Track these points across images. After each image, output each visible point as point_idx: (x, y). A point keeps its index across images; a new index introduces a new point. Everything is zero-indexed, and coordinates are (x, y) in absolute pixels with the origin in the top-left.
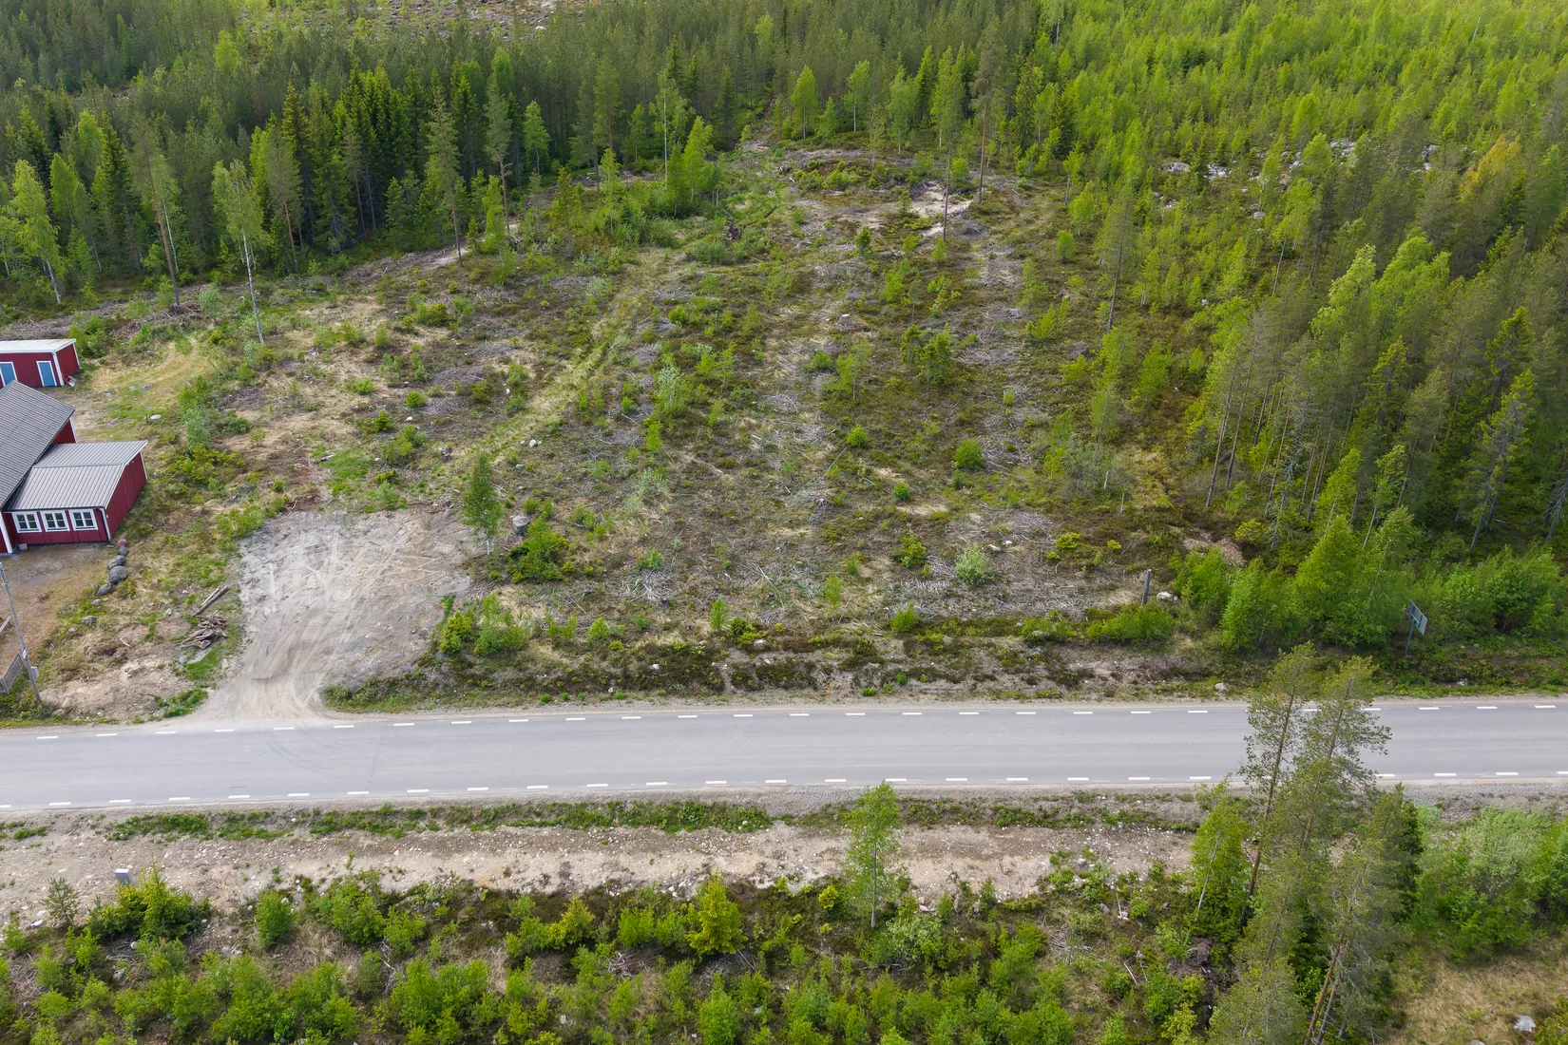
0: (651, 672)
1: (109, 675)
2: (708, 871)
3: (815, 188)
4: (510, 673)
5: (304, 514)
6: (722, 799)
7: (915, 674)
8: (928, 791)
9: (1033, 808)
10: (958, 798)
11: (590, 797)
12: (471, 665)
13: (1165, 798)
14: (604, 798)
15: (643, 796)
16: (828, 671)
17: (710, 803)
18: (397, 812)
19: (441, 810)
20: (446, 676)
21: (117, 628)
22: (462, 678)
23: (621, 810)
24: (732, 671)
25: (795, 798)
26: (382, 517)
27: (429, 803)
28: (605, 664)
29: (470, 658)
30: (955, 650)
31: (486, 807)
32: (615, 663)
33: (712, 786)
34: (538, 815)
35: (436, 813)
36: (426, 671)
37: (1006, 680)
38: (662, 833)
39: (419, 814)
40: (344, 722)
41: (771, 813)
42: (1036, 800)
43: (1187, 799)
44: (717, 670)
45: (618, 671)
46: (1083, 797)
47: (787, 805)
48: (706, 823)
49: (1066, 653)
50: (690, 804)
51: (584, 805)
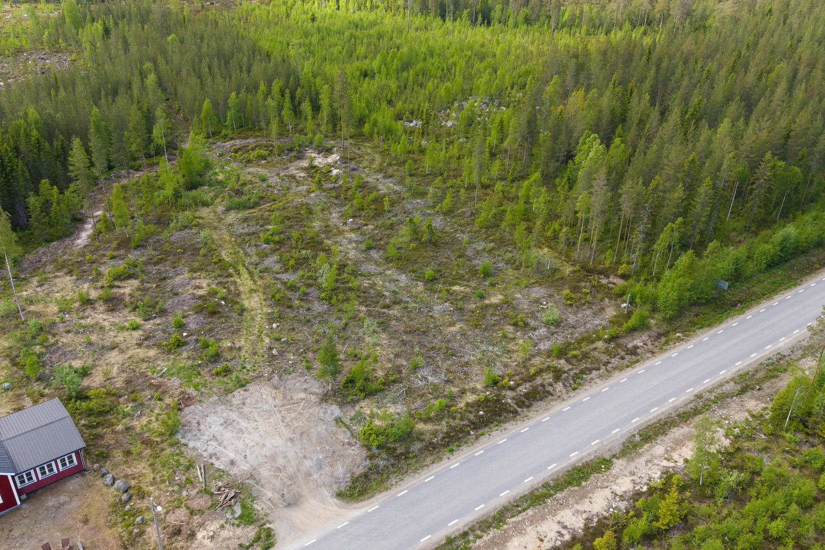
0: (482, 417)
1: (193, 546)
2: (616, 495)
3: (249, 161)
4: (418, 445)
5: (193, 407)
6: (584, 461)
7: (583, 372)
8: (650, 420)
9: (688, 409)
10: (663, 417)
11: (532, 487)
12: (395, 449)
13: (721, 385)
14: (538, 484)
15: (553, 475)
16: (551, 385)
17: (580, 464)
18: (455, 538)
19: (473, 526)
20: (387, 460)
21: (163, 516)
22: (398, 457)
23: (549, 486)
24: (514, 401)
25: (610, 446)
26: (242, 392)
27: (465, 526)
28: (457, 421)
29: (392, 446)
30: (585, 356)
31: (492, 514)
32: (462, 419)
33: (575, 457)
34: (517, 506)
35: (472, 529)
36: (376, 462)
37: (615, 361)
38: (577, 488)
39: (465, 534)
40: (370, 506)
41: (607, 457)
42: (686, 405)
43: (727, 382)
44: (507, 404)
45: (466, 422)
46: (699, 397)
47: (609, 450)
48: (589, 474)
49: (622, 341)
50: (573, 469)
51: (532, 492)
